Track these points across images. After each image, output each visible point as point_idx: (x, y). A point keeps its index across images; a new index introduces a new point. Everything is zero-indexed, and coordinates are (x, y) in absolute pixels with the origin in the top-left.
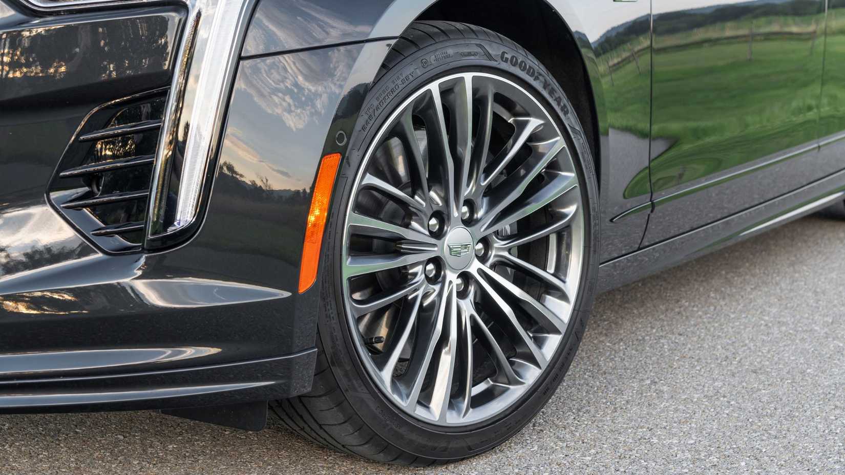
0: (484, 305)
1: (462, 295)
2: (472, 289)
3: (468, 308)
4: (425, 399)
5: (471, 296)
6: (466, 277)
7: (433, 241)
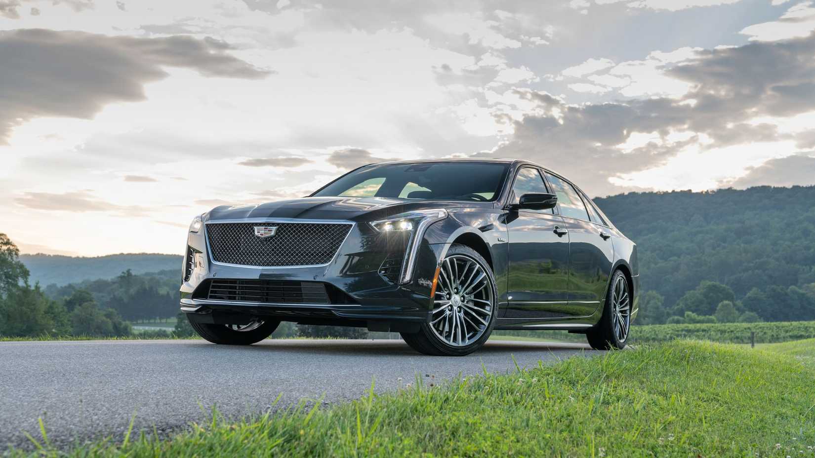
0: (466, 313)
1: (459, 312)
2: (462, 310)
3: (462, 314)
4: (455, 340)
5: (462, 312)
6: (460, 307)
7: (448, 301)
